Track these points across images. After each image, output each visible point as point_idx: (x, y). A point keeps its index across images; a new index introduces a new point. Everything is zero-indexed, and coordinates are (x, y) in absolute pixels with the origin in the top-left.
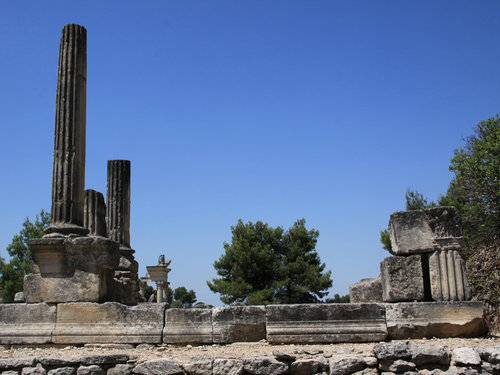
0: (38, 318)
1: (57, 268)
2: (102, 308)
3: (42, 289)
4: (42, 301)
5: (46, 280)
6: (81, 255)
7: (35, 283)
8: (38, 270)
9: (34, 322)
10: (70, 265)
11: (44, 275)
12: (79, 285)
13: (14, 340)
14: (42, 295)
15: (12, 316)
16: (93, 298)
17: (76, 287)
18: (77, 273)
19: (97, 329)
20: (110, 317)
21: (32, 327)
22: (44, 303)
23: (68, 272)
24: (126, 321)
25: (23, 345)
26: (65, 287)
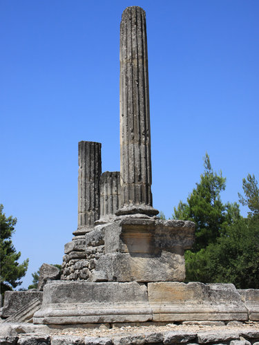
0: (132, 297)
1: (145, 248)
2: (189, 287)
3: (133, 269)
4: (132, 280)
5: (136, 259)
6: (168, 237)
7: (125, 263)
8: (127, 250)
9: (127, 300)
10: (157, 245)
11: (133, 255)
12: (167, 266)
13: (117, 318)
14: (133, 274)
15: (105, 295)
16: (181, 278)
17: (165, 268)
18: (164, 254)
19: (188, 307)
20: (197, 296)
21: (127, 306)
22: (135, 282)
23: (156, 252)
24: (211, 300)
25: (126, 323)
26: (154, 266)
